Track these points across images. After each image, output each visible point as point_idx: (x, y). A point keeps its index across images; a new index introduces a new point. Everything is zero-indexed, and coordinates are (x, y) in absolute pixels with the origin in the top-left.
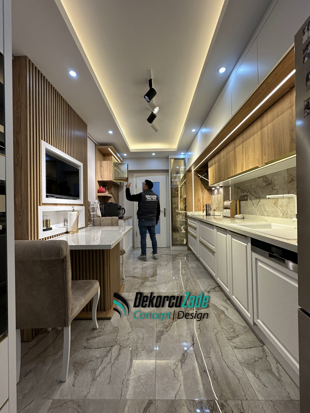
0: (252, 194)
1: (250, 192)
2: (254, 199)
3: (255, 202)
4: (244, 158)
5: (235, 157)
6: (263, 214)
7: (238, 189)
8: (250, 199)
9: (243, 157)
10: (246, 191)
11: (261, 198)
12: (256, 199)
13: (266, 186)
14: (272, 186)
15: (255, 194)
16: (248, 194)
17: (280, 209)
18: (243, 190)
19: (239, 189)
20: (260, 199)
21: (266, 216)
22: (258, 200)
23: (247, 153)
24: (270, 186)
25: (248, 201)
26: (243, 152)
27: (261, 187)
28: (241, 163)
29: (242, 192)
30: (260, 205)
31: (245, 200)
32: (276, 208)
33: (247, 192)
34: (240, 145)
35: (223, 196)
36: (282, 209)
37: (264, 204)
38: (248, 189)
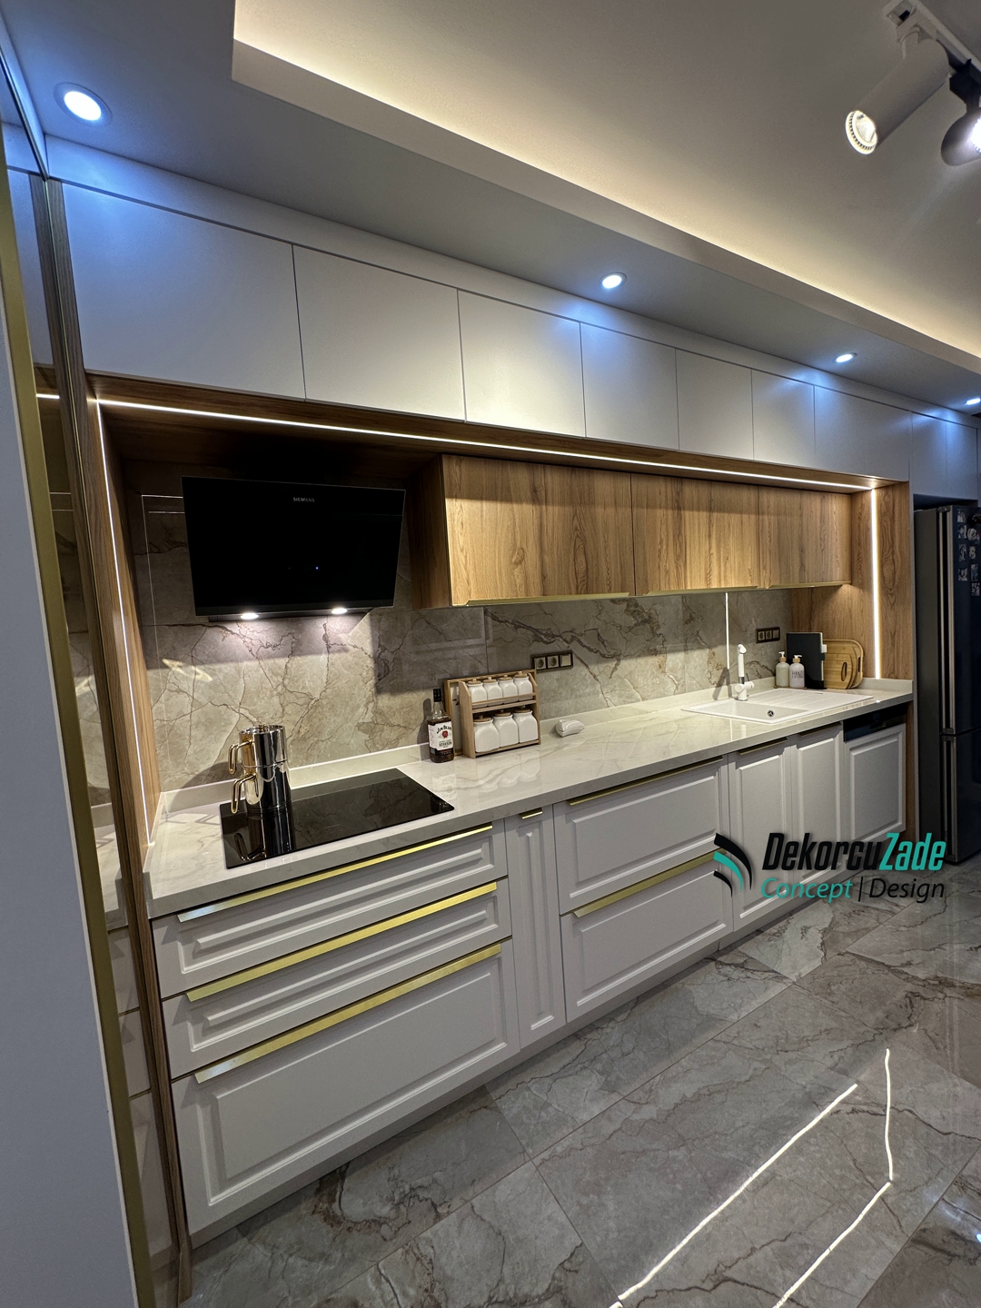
0: (589, 648)
1: (579, 641)
2: (598, 662)
3: (601, 669)
4: (714, 551)
5: (679, 534)
6: (630, 699)
7: (516, 627)
8: (583, 662)
9: (710, 549)
10: (560, 636)
11: (622, 657)
12: (605, 662)
13: (636, 625)
14: (652, 628)
15: (602, 646)
16: (574, 647)
17: (671, 676)
18: (545, 635)
19: (520, 630)
20: (619, 660)
21: (638, 701)
22: (612, 664)
23: (723, 545)
24: (648, 626)
25: (574, 667)
26: (710, 536)
27: (621, 627)
28: (703, 559)
29: (538, 639)
30: (619, 677)
31: (560, 667)
32: (662, 676)
33: (565, 640)
34: (699, 510)
35: (370, 663)
36: (675, 677)
37: (630, 673)
38: (571, 631)
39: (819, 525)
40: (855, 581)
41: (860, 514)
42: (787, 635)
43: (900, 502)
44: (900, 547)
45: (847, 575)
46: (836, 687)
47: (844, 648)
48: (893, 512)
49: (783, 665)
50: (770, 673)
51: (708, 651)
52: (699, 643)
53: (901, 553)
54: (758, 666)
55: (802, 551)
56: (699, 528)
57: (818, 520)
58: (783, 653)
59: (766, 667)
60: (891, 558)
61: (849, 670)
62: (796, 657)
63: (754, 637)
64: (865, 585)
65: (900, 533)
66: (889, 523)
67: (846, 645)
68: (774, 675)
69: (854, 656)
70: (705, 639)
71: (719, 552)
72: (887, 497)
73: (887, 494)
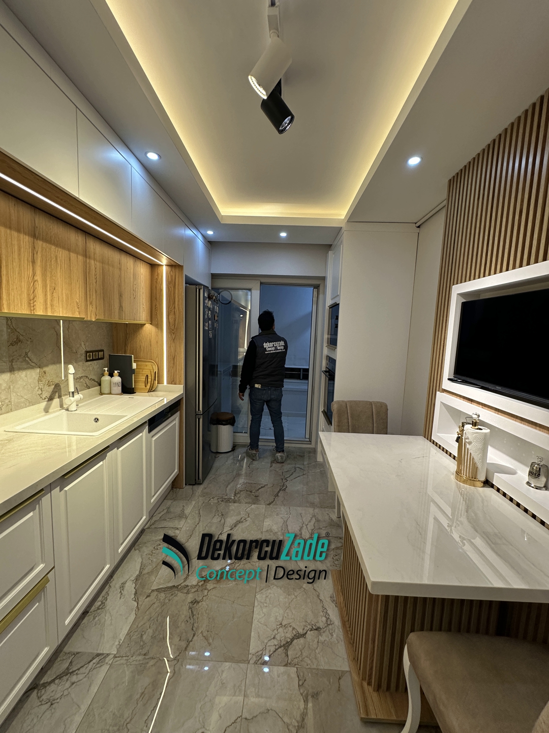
4: (38, 277)
9: (34, 274)
23: (48, 274)
26: (33, 262)
39: (132, 280)
40: (154, 322)
41: (157, 279)
42: (110, 355)
43: (178, 277)
44: (178, 305)
45: (149, 318)
46: (141, 391)
47: (146, 366)
48: (175, 283)
49: (106, 378)
50: (96, 384)
51: (38, 370)
52: (28, 363)
53: (179, 308)
54: (87, 380)
55: (121, 296)
56: (19, 250)
57: (132, 277)
58: (106, 369)
59: (94, 380)
60: (173, 311)
61: (149, 380)
62: (116, 372)
63: (83, 357)
64: (159, 326)
65: (178, 297)
66: (173, 289)
67: (147, 363)
68: (100, 385)
69: (152, 371)
70: (35, 360)
71: (44, 281)
72: (171, 272)
73: (171, 270)
